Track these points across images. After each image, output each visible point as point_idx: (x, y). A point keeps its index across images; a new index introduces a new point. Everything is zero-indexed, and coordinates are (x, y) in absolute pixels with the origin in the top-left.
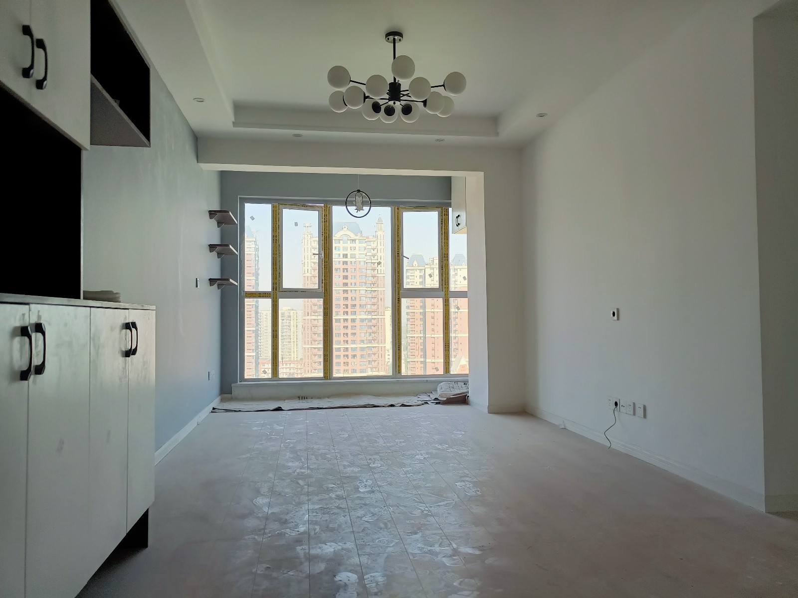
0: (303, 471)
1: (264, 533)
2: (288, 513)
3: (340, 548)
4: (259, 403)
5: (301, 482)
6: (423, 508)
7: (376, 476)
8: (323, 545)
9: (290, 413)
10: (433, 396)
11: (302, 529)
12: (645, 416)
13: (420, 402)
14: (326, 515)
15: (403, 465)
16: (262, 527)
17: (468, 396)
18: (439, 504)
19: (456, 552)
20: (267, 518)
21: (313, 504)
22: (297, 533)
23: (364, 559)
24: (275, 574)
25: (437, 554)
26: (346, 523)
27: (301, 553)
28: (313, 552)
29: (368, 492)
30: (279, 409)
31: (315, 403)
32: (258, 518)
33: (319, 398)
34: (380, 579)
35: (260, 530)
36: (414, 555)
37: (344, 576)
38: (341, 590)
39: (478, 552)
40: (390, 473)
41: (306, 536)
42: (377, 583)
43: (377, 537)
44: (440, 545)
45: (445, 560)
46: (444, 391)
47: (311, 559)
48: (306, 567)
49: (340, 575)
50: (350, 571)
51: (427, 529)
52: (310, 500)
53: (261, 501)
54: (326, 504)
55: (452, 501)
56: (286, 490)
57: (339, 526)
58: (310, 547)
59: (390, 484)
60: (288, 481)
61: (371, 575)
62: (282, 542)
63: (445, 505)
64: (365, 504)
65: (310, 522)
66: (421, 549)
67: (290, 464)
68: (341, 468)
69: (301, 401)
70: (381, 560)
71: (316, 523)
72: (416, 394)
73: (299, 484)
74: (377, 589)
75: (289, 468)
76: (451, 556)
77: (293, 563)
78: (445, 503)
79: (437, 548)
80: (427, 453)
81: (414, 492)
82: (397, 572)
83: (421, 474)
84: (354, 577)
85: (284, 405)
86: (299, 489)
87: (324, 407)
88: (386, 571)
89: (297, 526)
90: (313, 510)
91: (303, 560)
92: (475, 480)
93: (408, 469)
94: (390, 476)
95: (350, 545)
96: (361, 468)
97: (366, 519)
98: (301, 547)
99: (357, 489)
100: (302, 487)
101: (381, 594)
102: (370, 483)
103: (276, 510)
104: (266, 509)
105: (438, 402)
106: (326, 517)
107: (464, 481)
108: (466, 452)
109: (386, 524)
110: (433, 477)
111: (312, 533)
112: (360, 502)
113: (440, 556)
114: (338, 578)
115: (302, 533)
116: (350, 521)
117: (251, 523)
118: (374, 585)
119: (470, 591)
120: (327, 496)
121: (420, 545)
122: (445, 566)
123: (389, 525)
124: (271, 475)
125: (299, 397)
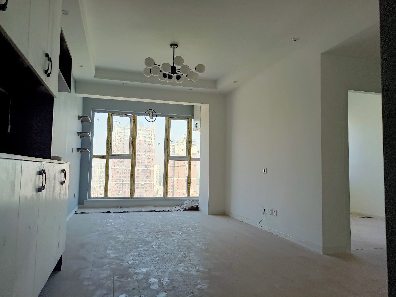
0: (126, 239)
1: (113, 265)
2: (122, 257)
3: (148, 269)
4: (98, 209)
5: (126, 244)
6: (182, 254)
7: (160, 241)
8: (141, 269)
9: (114, 214)
10: (182, 207)
11: (130, 263)
12: (276, 215)
13: (176, 210)
14: (140, 257)
15: (172, 237)
16: (112, 262)
17: (199, 207)
18: (190, 252)
19: (198, 270)
20: (113, 258)
21: (133, 253)
22: (129, 264)
23: (160, 274)
24: (122, 280)
25: (190, 271)
26: (149, 260)
27: (132, 272)
28: (137, 271)
29: (157, 248)
30: (109, 212)
31: (126, 210)
32: (109, 259)
33: (127, 207)
34: (168, 281)
35: (111, 263)
36: (181, 272)
37: (151, 280)
38: (152, 285)
39: (207, 270)
40: (166, 240)
41: (133, 265)
42: (166, 282)
43: (164, 265)
44: (192, 268)
45: (194, 273)
46: (188, 204)
47: (137, 274)
48: (135, 277)
49: (150, 279)
50: (155, 278)
51: (185, 262)
52: (132, 251)
53: (108, 252)
54: (139, 253)
55: (195, 251)
56: (120, 247)
57: (147, 261)
58: (135, 269)
59: (167, 244)
60: (120, 243)
61: (164, 279)
62: (122, 268)
63: (192, 253)
64: (157, 253)
65: (133, 260)
66: (183, 269)
67: (119, 236)
68: (144, 238)
69: (119, 209)
70: (167, 274)
71: (136, 260)
72: (174, 206)
73: (125, 245)
74: (167, 284)
75: (119, 238)
76: (196, 272)
77: (129, 275)
78: (192, 252)
79: (190, 269)
80: (182, 232)
81: (178, 248)
82: (174, 278)
83: (180, 241)
84: (156, 280)
85: (111, 210)
86: (126, 247)
87: (131, 211)
88: (169, 277)
89: (128, 261)
90: (134, 255)
91: (133, 274)
92: (204, 242)
93: (174, 238)
94: (167, 241)
95: (152, 268)
96: (152, 238)
97: (158, 258)
98: (131, 270)
99: (152, 247)
100: (127, 246)
101: (169, 286)
102: (157, 244)
103: (117, 255)
104: (112, 255)
105: (185, 210)
106: (140, 258)
107: (199, 243)
108: (199, 231)
109: (167, 260)
110: (186, 241)
111: (135, 264)
112: (154, 252)
113: (192, 272)
114: (149, 281)
115: (130, 264)
116: (151, 259)
117: (106, 261)
118: (165, 283)
119: (205, 284)
120: (139, 250)
121: (183, 268)
122: (194, 275)
123: (169, 261)
124: (111, 241)
125: (118, 207)
